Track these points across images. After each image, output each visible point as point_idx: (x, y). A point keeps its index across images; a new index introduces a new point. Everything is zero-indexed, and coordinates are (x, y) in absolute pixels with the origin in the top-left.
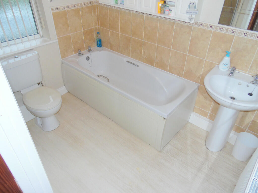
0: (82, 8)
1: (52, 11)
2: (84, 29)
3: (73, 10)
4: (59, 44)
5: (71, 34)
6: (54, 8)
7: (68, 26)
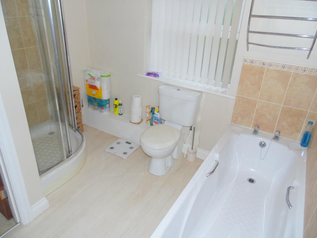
0: (298, 74)
1: (244, 61)
2: (285, 104)
3: (278, 71)
4: (235, 104)
5: (259, 101)
6: (248, 59)
7: (260, 89)
